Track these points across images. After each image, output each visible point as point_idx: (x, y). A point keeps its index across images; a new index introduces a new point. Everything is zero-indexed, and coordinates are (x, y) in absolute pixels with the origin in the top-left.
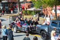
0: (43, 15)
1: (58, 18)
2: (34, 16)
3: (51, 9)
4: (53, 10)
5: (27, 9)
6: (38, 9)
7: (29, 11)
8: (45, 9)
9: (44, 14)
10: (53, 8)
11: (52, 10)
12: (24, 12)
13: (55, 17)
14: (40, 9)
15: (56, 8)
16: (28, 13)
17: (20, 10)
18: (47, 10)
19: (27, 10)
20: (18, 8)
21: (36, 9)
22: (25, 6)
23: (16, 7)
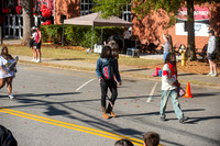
0: (134, 46)
1: (199, 57)
2: (95, 50)
3: (167, 19)
4: (178, 21)
5: (63, 17)
6: (114, 20)
7: (74, 28)
8: (145, 21)
9: (139, 42)
10: (176, 13)
11: (172, 23)
12: (50, 32)
13: (186, 56)
14: (122, 21)
15: (191, 15)
16: (69, 38)
17: (32, 24)
18: (151, 22)
19: (66, 22)
20: (25, 15)
21: (105, 17)
22: (56, 6)
23: (14, 12)
